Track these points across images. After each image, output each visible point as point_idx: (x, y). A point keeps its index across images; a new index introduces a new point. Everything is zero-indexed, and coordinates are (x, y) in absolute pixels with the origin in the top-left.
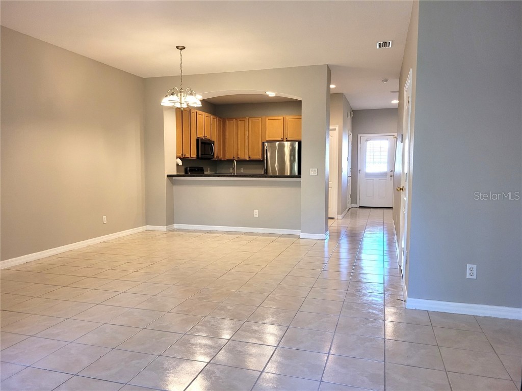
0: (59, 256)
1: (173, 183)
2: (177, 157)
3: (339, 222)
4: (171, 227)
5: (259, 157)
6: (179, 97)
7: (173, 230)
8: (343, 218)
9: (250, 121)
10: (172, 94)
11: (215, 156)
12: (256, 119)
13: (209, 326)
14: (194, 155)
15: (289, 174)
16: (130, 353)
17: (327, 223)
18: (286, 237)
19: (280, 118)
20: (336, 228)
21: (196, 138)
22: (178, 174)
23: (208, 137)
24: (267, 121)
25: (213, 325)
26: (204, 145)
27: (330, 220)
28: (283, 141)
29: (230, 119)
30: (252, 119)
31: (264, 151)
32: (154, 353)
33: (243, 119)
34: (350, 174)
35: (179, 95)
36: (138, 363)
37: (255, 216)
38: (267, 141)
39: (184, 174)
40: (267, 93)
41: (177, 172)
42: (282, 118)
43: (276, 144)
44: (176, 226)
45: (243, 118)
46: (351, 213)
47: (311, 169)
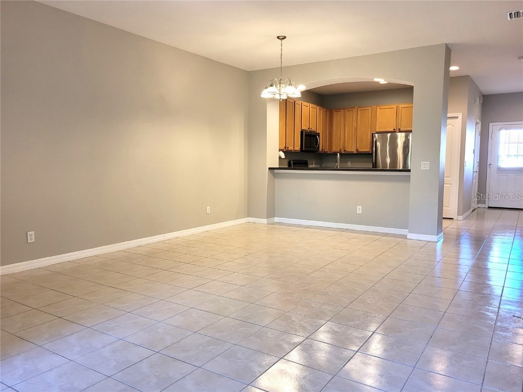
0: (166, 242)
1: (275, 175)
2: (280, 150)
3: (458, 223)
4: (271, 220)
5: (367, 149)
6: (279, 88)
7: (274, 224)
8: (465, 219)
9: (359, 111)
10: (271, 86)
11: (321, 149)
12: (366, 108)
13: (289, 321)
14: (298, 148)
15: (401, 168)
16: (209, 338)
17: (440, 224)
18: (391, 237)
19: (393, 106)
20: (455, 230)
21: (300, 130)
22: (281, 167)
23: (313, 129)
24: (378, 110)
25: (294, 321)
26: (309, 138)
27: (444, 221)
28: (395, 132)
29: (338, 110)
30: (361, 109)
31: (373, 143)
32: (231, 342)
33: (352, 110)
34: (477, 169)
35: (278, 86)
36: (214, 349)
37: (358, 212)
38: (377, 133)
39: (287, 167)
40: (376, 80)
41: (279, 165)
42: (395, 106)
43: (387, 136)
44: (276, 219)
45: (352, 108)
46: (478, 214)
47: (422, 163)
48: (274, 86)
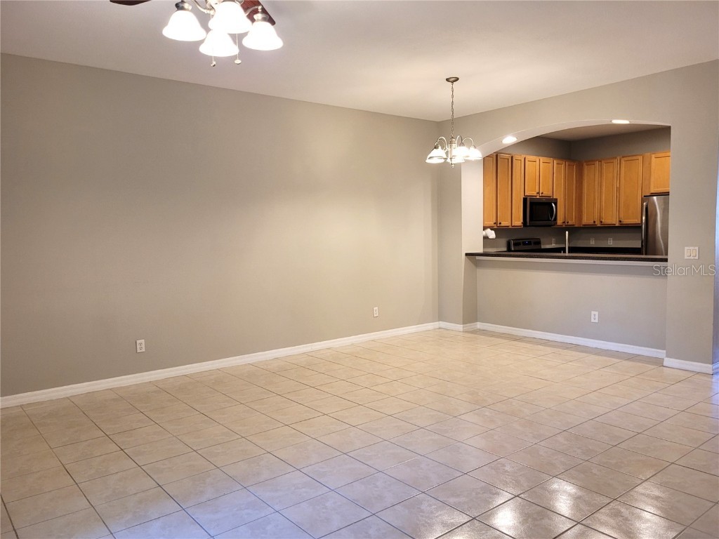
1: (477, 264)
2: (486, 228)
4: (470, 326)
7: (475, 332)
9: (623, 162)
11: (559, 222)
12: (634, 158)
14: (518, 222)
21: (523, 196)
22: (487, 252)
23: (547, 194)
24: (653, 159)
26: (537, 207)
29: (591, 162)
30: (626, 159)
33: (612, 161)
37: (593, 320)
38: (652, 194)
41: (484, 249)
44: (479, 325)
45: (612, 158)
47: (686, 248)
48: (440, 147)
